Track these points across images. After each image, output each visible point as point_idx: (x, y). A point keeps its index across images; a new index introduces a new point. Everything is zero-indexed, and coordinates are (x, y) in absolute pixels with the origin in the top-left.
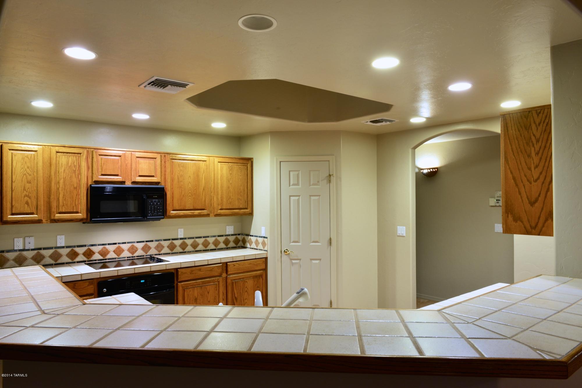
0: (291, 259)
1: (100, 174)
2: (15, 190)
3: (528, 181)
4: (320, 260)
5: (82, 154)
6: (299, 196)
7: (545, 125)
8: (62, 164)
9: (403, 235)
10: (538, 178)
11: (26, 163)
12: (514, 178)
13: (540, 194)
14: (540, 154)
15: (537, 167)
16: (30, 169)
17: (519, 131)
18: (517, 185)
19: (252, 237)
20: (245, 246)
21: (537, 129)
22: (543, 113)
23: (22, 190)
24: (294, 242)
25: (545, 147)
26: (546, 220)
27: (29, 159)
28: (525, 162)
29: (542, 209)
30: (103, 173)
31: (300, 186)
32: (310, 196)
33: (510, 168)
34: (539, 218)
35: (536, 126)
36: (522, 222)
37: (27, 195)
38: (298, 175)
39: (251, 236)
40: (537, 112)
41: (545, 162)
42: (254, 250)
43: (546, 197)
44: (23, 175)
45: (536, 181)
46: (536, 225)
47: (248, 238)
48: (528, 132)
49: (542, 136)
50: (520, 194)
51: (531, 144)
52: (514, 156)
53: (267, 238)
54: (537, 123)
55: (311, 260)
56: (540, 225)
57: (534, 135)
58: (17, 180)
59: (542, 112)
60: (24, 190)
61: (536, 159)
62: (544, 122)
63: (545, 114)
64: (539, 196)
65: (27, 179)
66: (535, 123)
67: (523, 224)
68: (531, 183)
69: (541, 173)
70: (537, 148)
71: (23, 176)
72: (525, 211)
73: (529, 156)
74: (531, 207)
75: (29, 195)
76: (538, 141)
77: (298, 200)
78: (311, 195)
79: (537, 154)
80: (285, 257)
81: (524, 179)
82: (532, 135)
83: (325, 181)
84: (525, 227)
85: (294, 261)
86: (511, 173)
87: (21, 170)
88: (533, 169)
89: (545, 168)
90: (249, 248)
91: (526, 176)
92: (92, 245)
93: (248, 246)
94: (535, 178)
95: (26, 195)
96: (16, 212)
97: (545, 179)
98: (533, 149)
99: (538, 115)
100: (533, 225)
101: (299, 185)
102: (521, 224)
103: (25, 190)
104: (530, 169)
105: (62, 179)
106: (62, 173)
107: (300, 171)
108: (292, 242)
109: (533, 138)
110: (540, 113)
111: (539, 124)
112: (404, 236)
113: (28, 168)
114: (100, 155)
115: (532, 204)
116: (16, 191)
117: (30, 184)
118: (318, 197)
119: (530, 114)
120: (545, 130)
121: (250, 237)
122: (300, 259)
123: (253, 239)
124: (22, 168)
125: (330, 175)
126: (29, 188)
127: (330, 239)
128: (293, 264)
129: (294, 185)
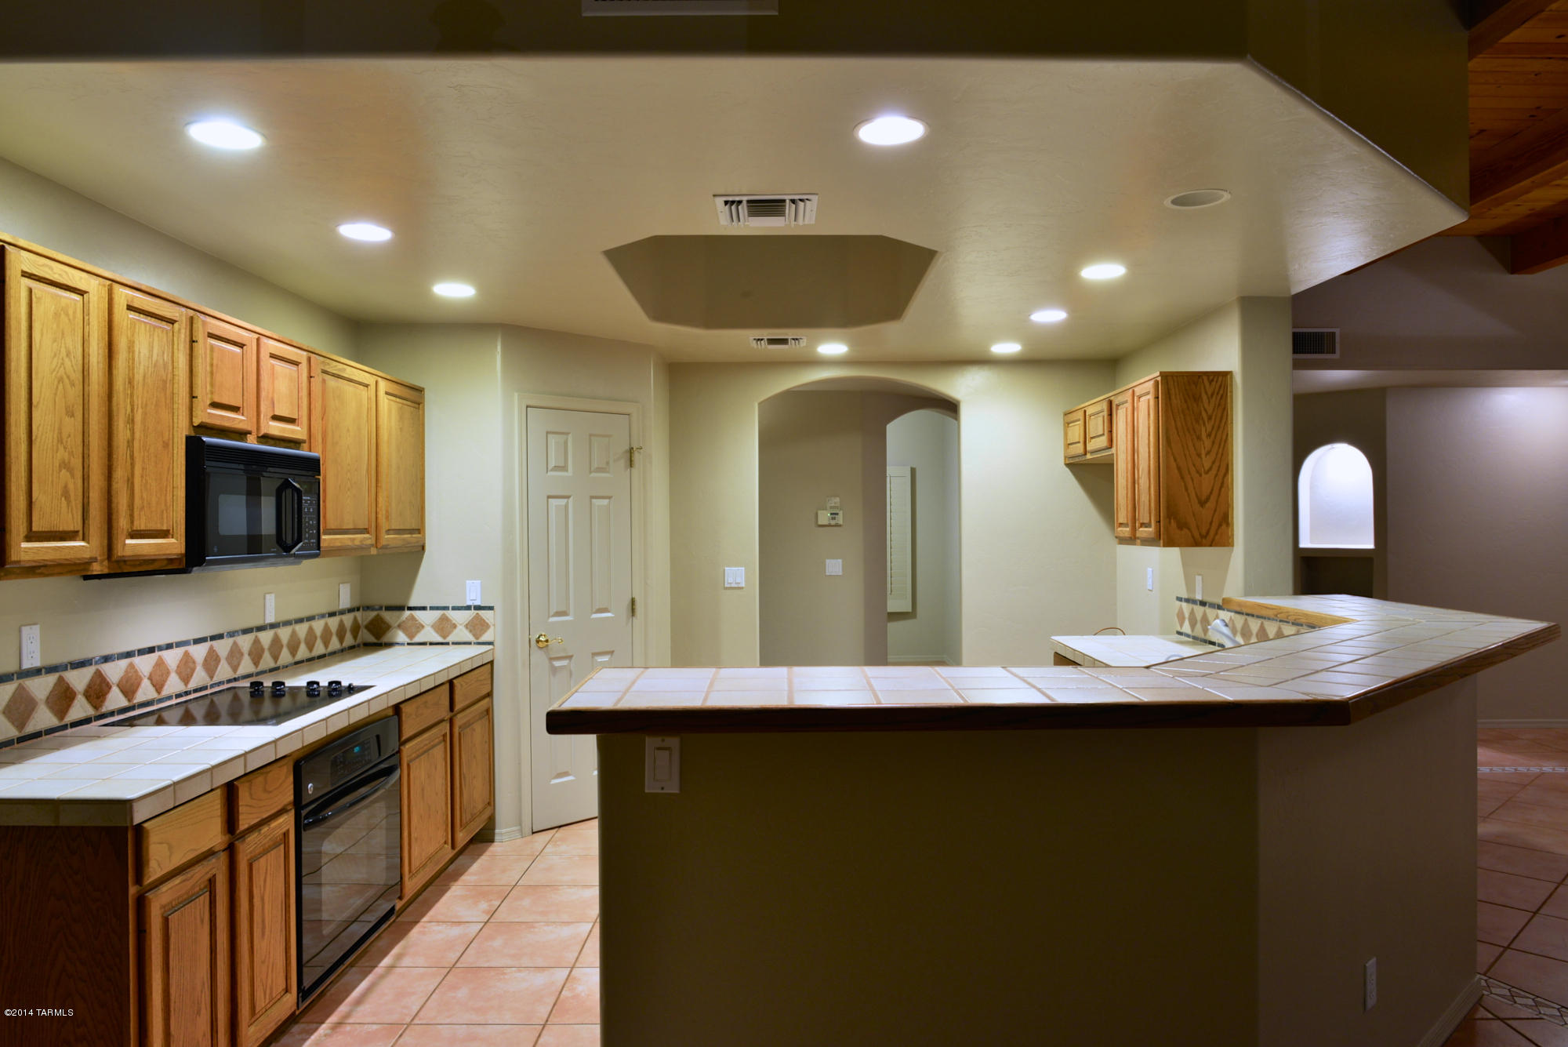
0: (551, 659)
1: (208, 402)
2: (38, 440)
3: (1198, 472)
4: (612, 653)
5: (176, 325)
6: (568, 497)
7: (1220, 396)
8: (139, 352)
9: (740, 586)
10: (1210, 469)
11: (63, 334)
12: (1179, 468)
13: (1212, 490)
14: (1213, 436)
15: (1208, 453)
16: (73, 359)
17: (1186, 402)
18: (1182, 478)
19: (417, 614)
20: (385, 639)
21: (1209, 402)
22: (1217, 382)
23: (55, 443)
24: (559, 614)
25: (1219, 427)
26: (1220, 525)
27: (69, 320)
28: (1194, 446)
29: (1215, 511)
30: (217, 399)
31: (570, 473)
32: (592, 497)
33: (1173, 454)
34: (1211, 523)
35: (1208, 398)
36: (1189, 529)
37: (66, 461)
38: (566, 443)
39: (410, 609)
40: (1208, 379)
41: (1219, 447)
42: (428, 646)
43: (1219, 495)
44: (56, 383)
45: (1207, 472)
46: (1208, 533)
47: (399, 617)
48: (1198, 405)
49: (1215, 414)
50: (1187, 490)
51: (1201, 422)
52: (1179, 436)
53: (491, 608)
54: (1210, 394)
55: (595, 654)
56: (1212, 533)
57: (1205, 410)
58: (44, 399)
59: (1215, 380)
60: (58, 441)
61: (1208, 443)
62: (1218, 394)
63: (1219, 383)
64: (1211, 493)
65: (65, 397)
66: (1206, 393)
67: (1191, 532)
68: (1201, 475)
69: (1213, 463)
70: (1209, 429)
71: (57, 387)
72: (1194, 515)
73: (1199, 438)
74: (1201, 509)
75: (69, 462)
76: (1210, 418)
77: (566, 506)
78: (594, 494)
79: (1209, 435)
80: (539, 657)
81: (1193, 470)
82: (1202, 409)
83: (622, 463)
84: (1193, 537)
85: (557, 664)
86: (1175, 460)
87: (51, 363)
88: (1203, 456)
89: (1220, 455)
90: (403, 644)
91: (1194, 465)
92: (106, 659)
93: (401, 637)
94: (1207, 468)
95: (64, 462)
96: (40, 530)
97: (1218, 470)
98: (1203, 429)
99: (1210, 383)
100: (1204, 532)
101: (567, 471)
102: (1187, 531)
103: (62, 443)
104: (1199, 455)
105: (140, 411)
106: (140, 388)
107: (568, 434)
108: (553, 616)
109: (1204, 414)
110: (1213, 380)
111: (1212, 395)
112: (742, 588)
113: (67, 355)
114: (211, 336)
115: (1202, 503)
116: (40, 442)
117: (72, 419)
118: (605, 502)
119: (1201, 380)
120: (1219, 405)
121: (407, 613)
122: (570, 657)
123: (427, 618)
124: (55, 355)
125: (631, 451)
126: (69, 436)
127: (633, 601)
128: (554, 670)
129: (556, 468)
